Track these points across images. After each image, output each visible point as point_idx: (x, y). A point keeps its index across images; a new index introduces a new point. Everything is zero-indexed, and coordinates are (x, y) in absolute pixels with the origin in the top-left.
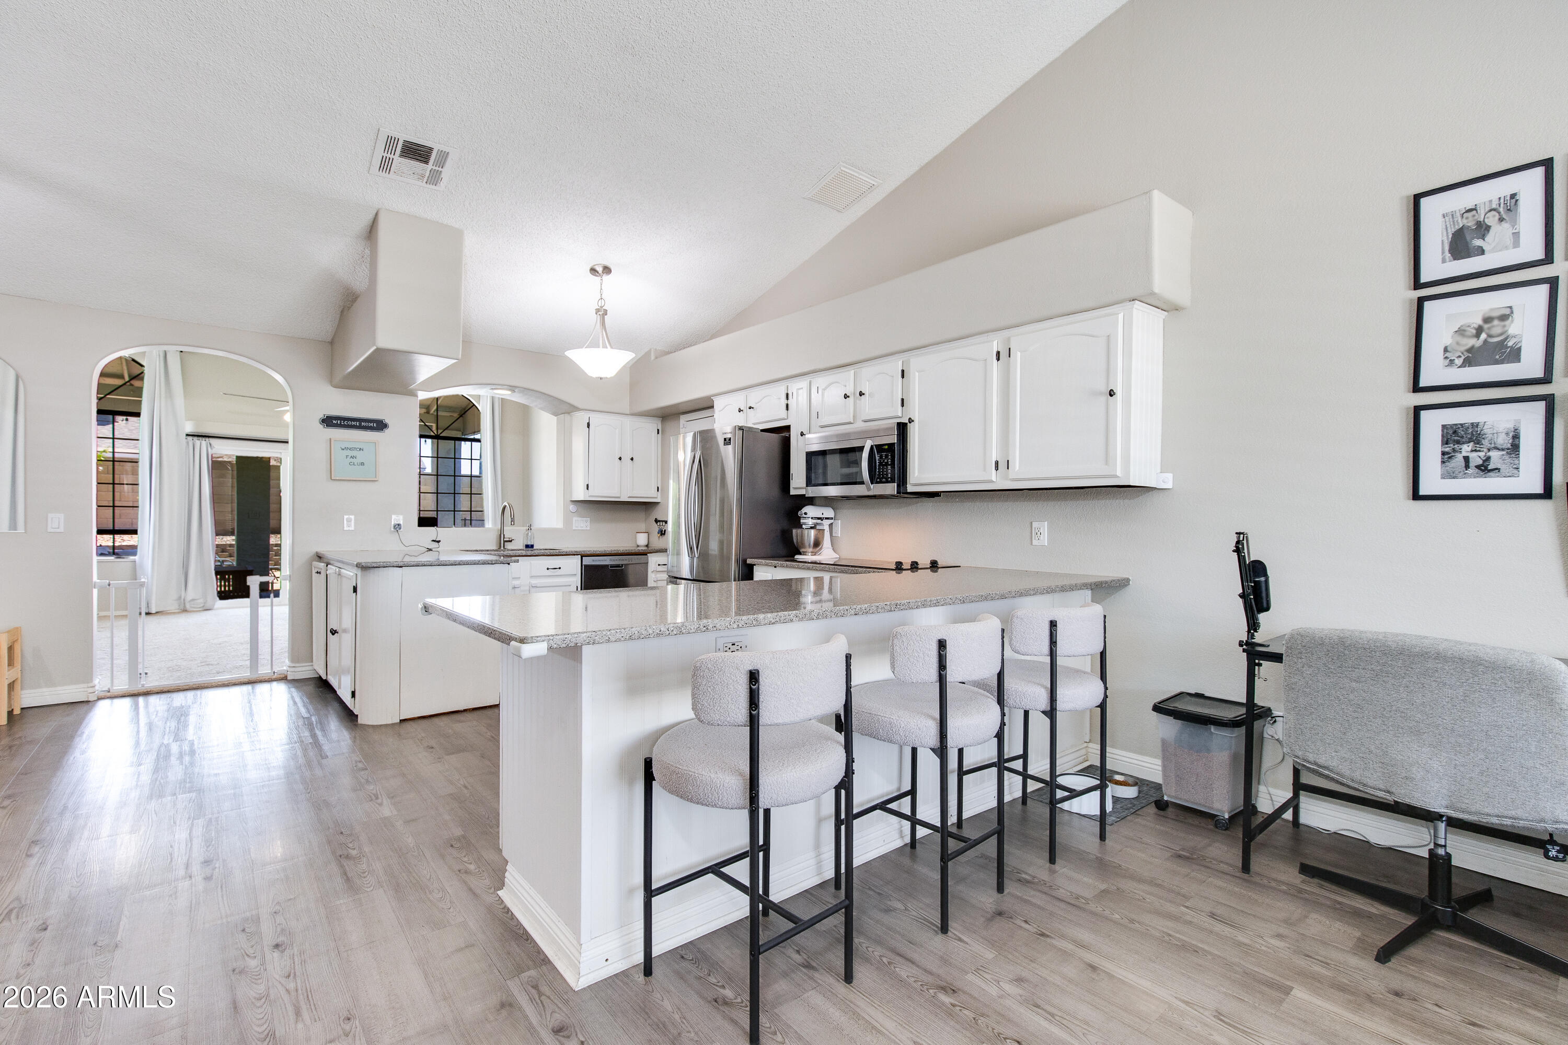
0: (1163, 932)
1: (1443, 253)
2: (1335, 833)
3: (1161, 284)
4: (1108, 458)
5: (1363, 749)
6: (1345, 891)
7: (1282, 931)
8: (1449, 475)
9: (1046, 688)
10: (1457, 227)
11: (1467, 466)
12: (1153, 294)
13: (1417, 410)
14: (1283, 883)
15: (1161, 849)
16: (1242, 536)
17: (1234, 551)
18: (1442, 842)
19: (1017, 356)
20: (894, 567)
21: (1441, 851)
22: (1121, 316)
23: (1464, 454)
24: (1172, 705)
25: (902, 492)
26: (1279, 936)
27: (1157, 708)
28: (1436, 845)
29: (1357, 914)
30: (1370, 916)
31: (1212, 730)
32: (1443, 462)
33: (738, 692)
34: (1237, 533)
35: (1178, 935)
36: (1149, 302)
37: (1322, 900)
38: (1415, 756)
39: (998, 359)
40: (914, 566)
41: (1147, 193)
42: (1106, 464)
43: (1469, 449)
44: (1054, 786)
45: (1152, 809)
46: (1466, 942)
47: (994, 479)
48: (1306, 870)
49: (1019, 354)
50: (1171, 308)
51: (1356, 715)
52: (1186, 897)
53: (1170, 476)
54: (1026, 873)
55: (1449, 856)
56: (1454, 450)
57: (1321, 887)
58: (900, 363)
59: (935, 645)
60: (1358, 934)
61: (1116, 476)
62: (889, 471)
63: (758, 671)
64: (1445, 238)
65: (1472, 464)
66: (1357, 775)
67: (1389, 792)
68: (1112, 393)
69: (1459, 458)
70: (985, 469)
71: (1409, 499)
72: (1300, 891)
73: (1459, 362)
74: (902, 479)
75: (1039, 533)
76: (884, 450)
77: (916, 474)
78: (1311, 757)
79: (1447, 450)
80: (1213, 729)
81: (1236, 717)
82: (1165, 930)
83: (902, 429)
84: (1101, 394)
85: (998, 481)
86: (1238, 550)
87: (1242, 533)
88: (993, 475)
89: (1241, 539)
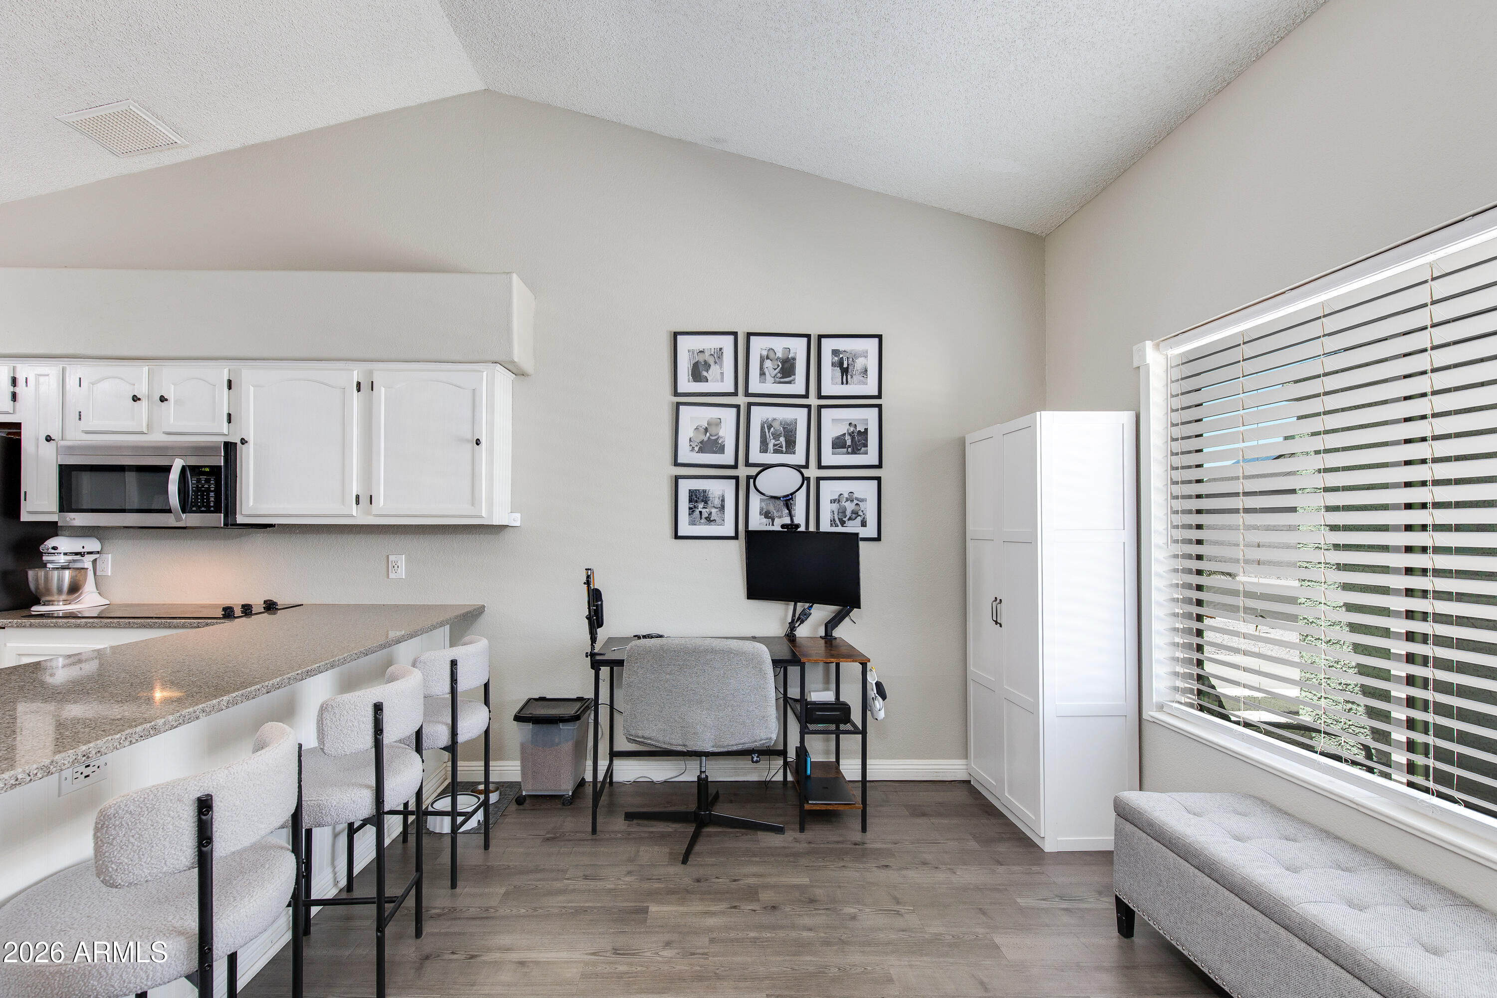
0: (560, 907)
1: (688, 375)
2: (634, 782)
3: (521, 355)
4: (474, 500)
5: (671, 720)
6: (653, 823)
7: (630, 868)
8: (693, 523)
9: (447, 724)
10: (695, 361)
11: (701, 518)
12: (513, 362)
13: (677, 478)
14: (619, 832)
15: (533, 839)
16: (589, 571)
17: (585, 583)
18: (703, 769)
19: (381, 391)
20: (220, 613)
21: (703, 776)
22: (485, 374)
23: (700, 510)
24: (527, 713)
25: (231, 523)
26: (629, 873)
27: (518, 718)
28: (701, 772)
29: (663, 836)
30: (669, 835)
31: (561, 727)
32: (689, 514)
33: (180, 831)
34: (586, 569)
35: (570, 905)
36: (506, 366)
37: (643, 835)
38: (699, 718)
39: (359, 390)
40: (247, 610)
41: (508, 273)
42: (473, 505)
43: (702, 507)
44: (456, 814)
45: (514, 807)
46: (716, 830)
47: (354, 514)
48: (629, 816)
49: (383, 389)
50: (519, 373)
51: (668, 697)
52: (564, 871)
53: (518, 515)
54: (435, 908)
55: (707, 776)
56: (695, 507)
57: (639, 825)
58: (226, 371)
59: (371, 710)
60: (668, 850)
61: (481, 517)
62: (212, 499)
63: (211, 796)
64: (689, 366)
65: (703, 517)
66: (667, 739)
67: (684, 745)
68: (478, 442)
69: (697, 512)
70: (343, 503)
71: (672, 538)
72: (629, 833)
73: (697, 449)
74: (229, 509)
75: (396, 567)
76: (204, 473)
77: (251, 503)
78: (640, 733)
79: (691, 506)
80: (561, 725)
81: (577, 712)
82: (560, 905)
83: (230, 448)
84: (468, 441)
85: (359, 516)
86: (588, 583)
87: (590, 569)
88: (354, 510)
89: (589, 574)
